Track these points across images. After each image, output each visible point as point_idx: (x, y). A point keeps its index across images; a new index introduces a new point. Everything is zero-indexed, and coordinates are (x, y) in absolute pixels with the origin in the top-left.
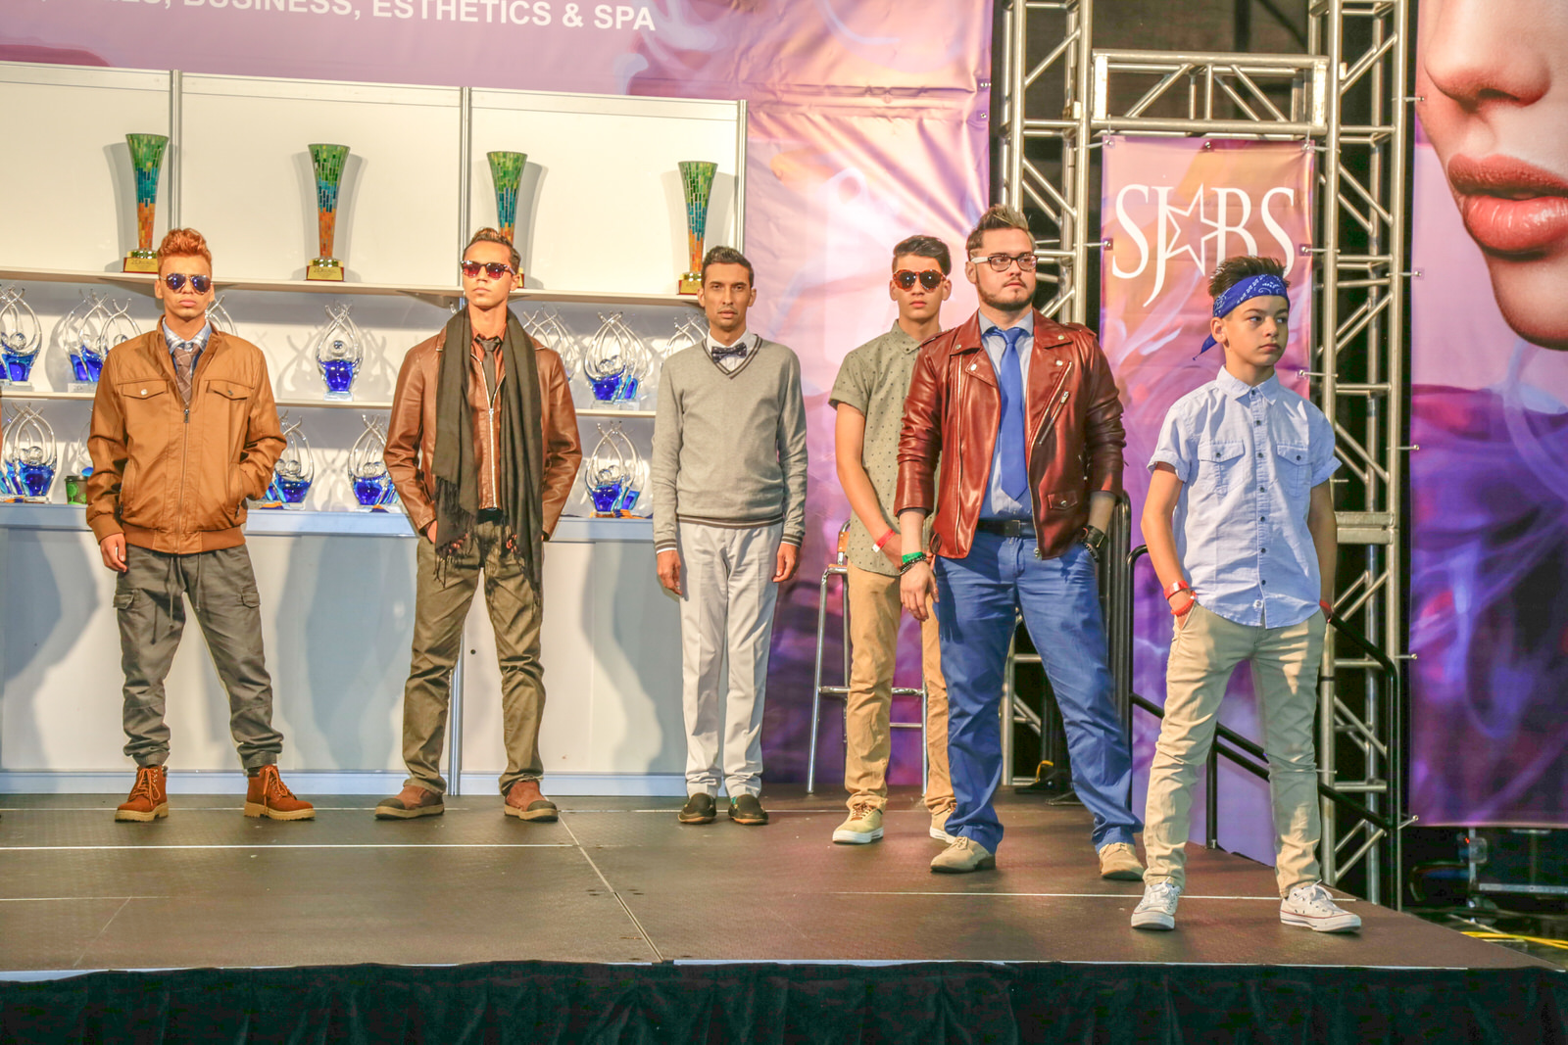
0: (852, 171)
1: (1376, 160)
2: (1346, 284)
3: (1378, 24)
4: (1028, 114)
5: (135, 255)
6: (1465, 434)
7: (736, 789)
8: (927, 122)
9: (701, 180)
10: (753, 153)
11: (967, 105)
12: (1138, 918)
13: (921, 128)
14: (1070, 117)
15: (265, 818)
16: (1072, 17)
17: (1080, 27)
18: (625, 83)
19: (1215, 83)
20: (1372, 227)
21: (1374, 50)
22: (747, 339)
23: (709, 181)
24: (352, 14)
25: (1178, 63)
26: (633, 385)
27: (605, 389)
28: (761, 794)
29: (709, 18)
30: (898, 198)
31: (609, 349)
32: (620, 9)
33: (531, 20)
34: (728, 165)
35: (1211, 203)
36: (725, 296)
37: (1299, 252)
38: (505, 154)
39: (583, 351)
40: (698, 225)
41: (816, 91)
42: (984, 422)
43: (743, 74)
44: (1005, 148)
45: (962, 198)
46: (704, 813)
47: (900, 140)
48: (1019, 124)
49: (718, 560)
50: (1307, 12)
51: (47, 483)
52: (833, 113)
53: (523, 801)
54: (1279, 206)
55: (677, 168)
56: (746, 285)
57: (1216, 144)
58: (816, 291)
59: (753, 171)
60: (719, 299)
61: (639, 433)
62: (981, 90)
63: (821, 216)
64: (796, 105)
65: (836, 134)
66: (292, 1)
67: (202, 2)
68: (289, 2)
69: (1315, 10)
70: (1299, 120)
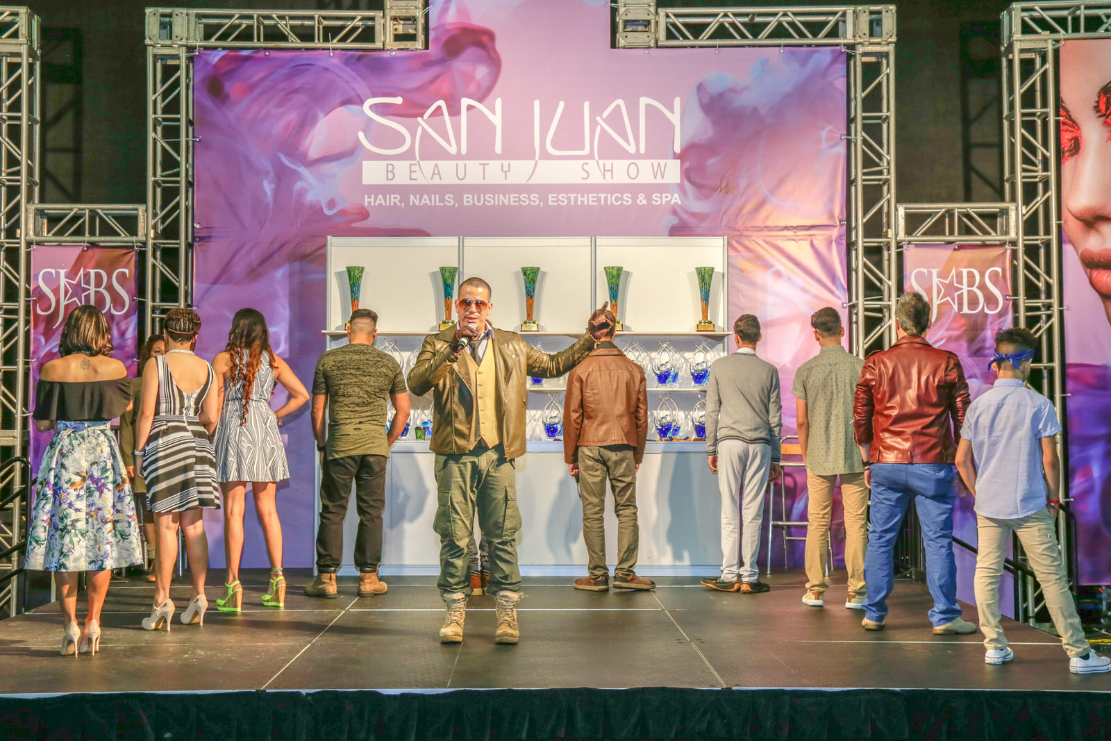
0: (779, 267)
1: (1042, 251)
2: (1030, 314)
3: (1040, 186)
4: (866, 235)
5: (444, 323)
6: (1095, 387)
8: (815, 242)
9: (706, 275)
10: (731, 261)
11: (835, 233)
13: (812, 245)
14: (886, 236)
16: (885, 188)
17: (890, 194)
18: (667, 230)
19: (959, 217)
20: (1041, 285)
21: (1039, 198)
23: (711, 276)
24: (539, 204)
25: (940, 208)
26: (676, 375)
27: (663, 378)
29: (707, 197)
30: (802, 279)
31: (664, 358)
32: (664, 195)
33: (622, 203)
34: (719, 268)
35: (959, 276)
37: (1005, 299)
38: (613, 268)
39: (651, 360)
40: (704, 297)
41: (761, 229)
43: (724, 223)
44: (854, 252)
45: (833, 277)
47: (802, 251)
48: (861, 242)
50: (1004, 181)
52: (768, 239)
54: (994, 276)
55: (695, 270)
57: (961, 247)
59: (730, 269)
61: (679, 399)
62: (841, 225)
63: (764, 289)
64: (750, 236)
65: (770, 249)
66: (512, 199)
67: (471, 203)
68: (510, 200)
69: (1008, 180)
70: (1002, 235)
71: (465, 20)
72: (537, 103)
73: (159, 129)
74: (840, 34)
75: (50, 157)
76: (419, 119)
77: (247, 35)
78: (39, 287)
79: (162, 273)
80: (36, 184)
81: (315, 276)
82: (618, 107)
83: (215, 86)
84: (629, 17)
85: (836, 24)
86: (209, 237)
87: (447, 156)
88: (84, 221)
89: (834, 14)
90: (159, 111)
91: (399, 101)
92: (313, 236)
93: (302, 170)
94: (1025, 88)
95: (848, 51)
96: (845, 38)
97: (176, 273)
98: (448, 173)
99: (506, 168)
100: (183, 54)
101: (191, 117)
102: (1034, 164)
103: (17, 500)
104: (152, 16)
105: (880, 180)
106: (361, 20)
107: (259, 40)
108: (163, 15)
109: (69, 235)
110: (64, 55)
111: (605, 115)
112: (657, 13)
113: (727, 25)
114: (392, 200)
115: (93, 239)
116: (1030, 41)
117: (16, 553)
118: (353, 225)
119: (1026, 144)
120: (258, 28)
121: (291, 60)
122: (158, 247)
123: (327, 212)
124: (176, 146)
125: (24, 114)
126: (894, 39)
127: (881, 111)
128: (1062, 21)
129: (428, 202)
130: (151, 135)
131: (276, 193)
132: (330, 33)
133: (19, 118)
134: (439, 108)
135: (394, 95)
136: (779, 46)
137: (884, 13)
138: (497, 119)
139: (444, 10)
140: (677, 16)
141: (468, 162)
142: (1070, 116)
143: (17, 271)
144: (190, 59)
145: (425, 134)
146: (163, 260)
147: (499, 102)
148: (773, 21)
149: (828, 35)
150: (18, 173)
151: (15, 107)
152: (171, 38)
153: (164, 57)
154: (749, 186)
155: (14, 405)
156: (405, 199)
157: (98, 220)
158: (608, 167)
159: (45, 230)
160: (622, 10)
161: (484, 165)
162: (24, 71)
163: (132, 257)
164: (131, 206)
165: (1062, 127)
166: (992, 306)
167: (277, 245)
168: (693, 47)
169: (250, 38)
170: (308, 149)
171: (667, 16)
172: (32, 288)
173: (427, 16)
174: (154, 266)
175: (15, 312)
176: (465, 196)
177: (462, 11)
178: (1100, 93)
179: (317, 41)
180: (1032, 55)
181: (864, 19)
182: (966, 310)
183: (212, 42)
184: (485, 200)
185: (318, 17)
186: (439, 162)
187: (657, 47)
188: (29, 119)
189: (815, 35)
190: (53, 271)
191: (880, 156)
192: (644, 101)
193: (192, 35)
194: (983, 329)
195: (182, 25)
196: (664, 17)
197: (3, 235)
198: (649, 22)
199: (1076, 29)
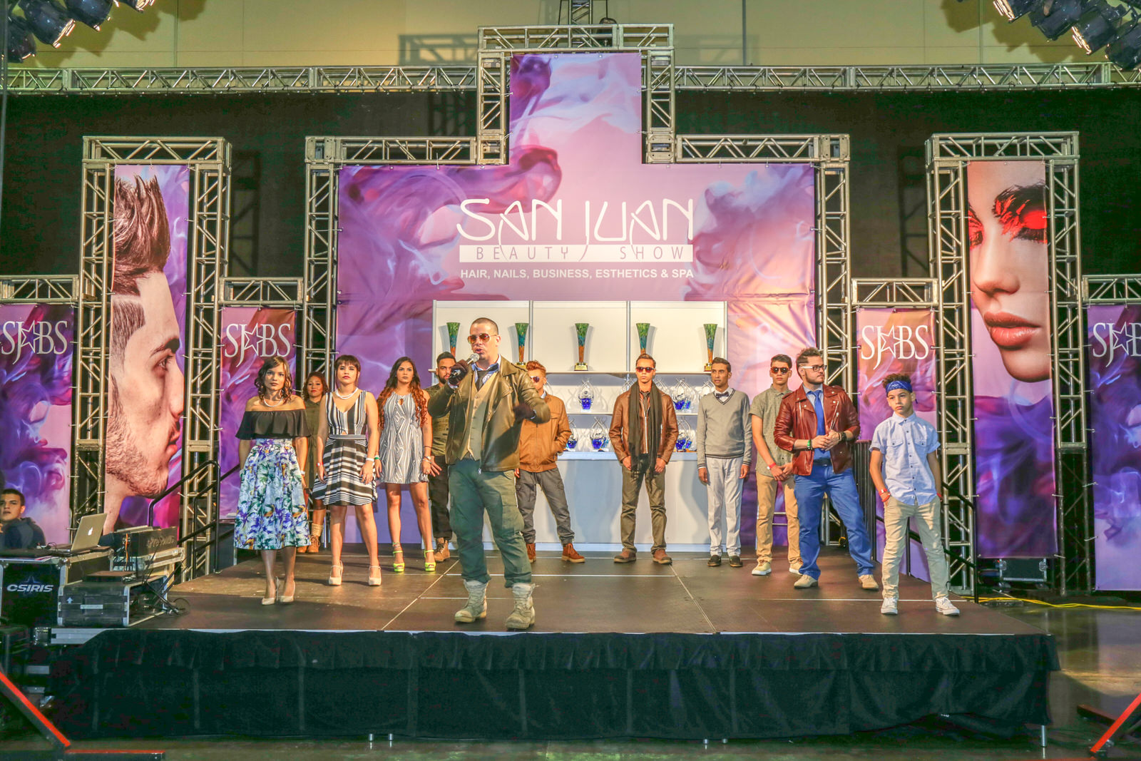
0: (765, 324)
1: (957, 314)
2: (948, 359)
3: (955, 266)
4: (829, 301)
6: (995, 414)
7: (731, 554)
8: (792, 306)
9: (711, 330)
10: (729, 319)
11: (806, 299)
13: (790, 308)
14: (844, 302)
15: (568, 561)
16: (843, 266)
17: (846, 271)
18: (683, 298)
19: (897, 289)
20: (956, 338)
21: (954, 275)
22: (729, 391)
23: (715, 330)
24: (589, 277)
25: (883, 282)
26: (689, 404)
27: (680, 406)
28: (740, 555)
29: (713, 272)
30: (782, 333)
31: (680, 391)
32: (681, 271)
33: (650, 277)
34: (721, 324)
35: (897, 331)
37: (930, 348)
38: (642, 324)
40: (711, 346)
41: (752, 296)
43: (725, 290)
44: (820, 313)
45: (805, 332)
46: (717, 562)
47: (782, 311)
48: (825, 305)
49: (721, 471)
50: (928, 262)
52: (758, 303)
53: (660, 556)
54: (922, 332)
55: (703, 326)
57: (898, 310)
58: (753, 367)
59: (730, 326)
62: (811, 293)
63: (754, 340)
64: (744, 301)
65: (759, 311)
66: (569, 273)
67: (539, 276)
68: (567, 274)
69: (932, 261)
70: (928, 301)
71: (536, 144)
72: (587, 204)
73: (313, 222)
74: (809, 154)
75: (236, 243)
76: (501, 215)
77: (377, 155)
78: (226, 337)
79: (314, 327)
80: (226, 263)
81: (424, 329)
82: (647, 206)
83: (354, 192)
84: (655, 141)
85: (807, 147)
87: (521, 242)
88: (259, 290)
89: (805, 140)
90: (314, 210)
91: (486, 201)
92: (423, 300)
93: (415, 252)
94: (943, 195)
95: (816, 167)
96: (813, 157)
97: (324, 327)
98: (522, 254)
99: (565, 251)
100: (331, 168)
101: (336, 214)
102: (951, 251)
103: (210, 491)
104: (310, 142)
105: (839, 261)
106: (459, 143)
107: (386, 158)
108: (318, 142)
109: (249, 300)
110: (248, 170)
111: (637, 212)
112: (675, 138)
113: (727, 147)
114: (481, 274)
115: (265, 302)
116: (946, 162)
117: (209, 529)
118: (453, 292)
119: (944, 234)
120: (386, 149)
121: (408, 172)
122: (312, 308)
123: (434, 283)
124: (325, 235)
125: (219, 213)
126: (848, 158)
127: (840, 211)
128: (969, 148)
129: (507, 275)
130: (308, 227)
131: (397, 268)
132: (437, 152)
133: (215, 216)
134: (516, 207)
135: (484, 198)
136: (765, 163)
137: (841, 140)
138: (558, 215)
139: (520, 136)
140: (690, 140)
141: (536, 246)
142: (976, 216)
143: (212, 325)
144: (337, 172)
145: (505, 224)
146: (315, 317)
147: (559, 203)
148: (761, 145)
149: (800, 156)
150: (213, 255)
151: (213, 208)
152: (323, 158)
153: (318, 171)
154: (744, 263)
155: (208, 422)
156: (490, 273)
157: (269, 288)
158: (640, 250)
159: (232, 296)
160: (650, 136)
161: (549, 248)
162: (219, 182)
163: (293, 315)
164: (292, 279)
165: (970, 224)
166: (921, 354)
167: (397, 306)
168: (702, 163)
169: (381, 158)
170: (420, 237)
171: (683, 140)
172: (222, 338)
173: (507, 141)
174: (308, 322)
175: (209, 355)
176: (534, 271)
177: (533, 137)
178: (996, 199)
179: (427, 159)
180: (948, 172)
181: (827, 144)
182: (902, 357)
183: (353, 160)
184: (549, 274)
185: (429, 142)
186: (516, 246)
187: (676, 162)
188: (222, 217)
189: (791, 155)
190: (237, 325)
191: (839, 244)
192: (666, 202)
193: (338, 155)
194: (914, 370)
195: (331, 149)
196: (681, 141)
197: (202, 299)
198: (670, 144)
199: (979, 154)
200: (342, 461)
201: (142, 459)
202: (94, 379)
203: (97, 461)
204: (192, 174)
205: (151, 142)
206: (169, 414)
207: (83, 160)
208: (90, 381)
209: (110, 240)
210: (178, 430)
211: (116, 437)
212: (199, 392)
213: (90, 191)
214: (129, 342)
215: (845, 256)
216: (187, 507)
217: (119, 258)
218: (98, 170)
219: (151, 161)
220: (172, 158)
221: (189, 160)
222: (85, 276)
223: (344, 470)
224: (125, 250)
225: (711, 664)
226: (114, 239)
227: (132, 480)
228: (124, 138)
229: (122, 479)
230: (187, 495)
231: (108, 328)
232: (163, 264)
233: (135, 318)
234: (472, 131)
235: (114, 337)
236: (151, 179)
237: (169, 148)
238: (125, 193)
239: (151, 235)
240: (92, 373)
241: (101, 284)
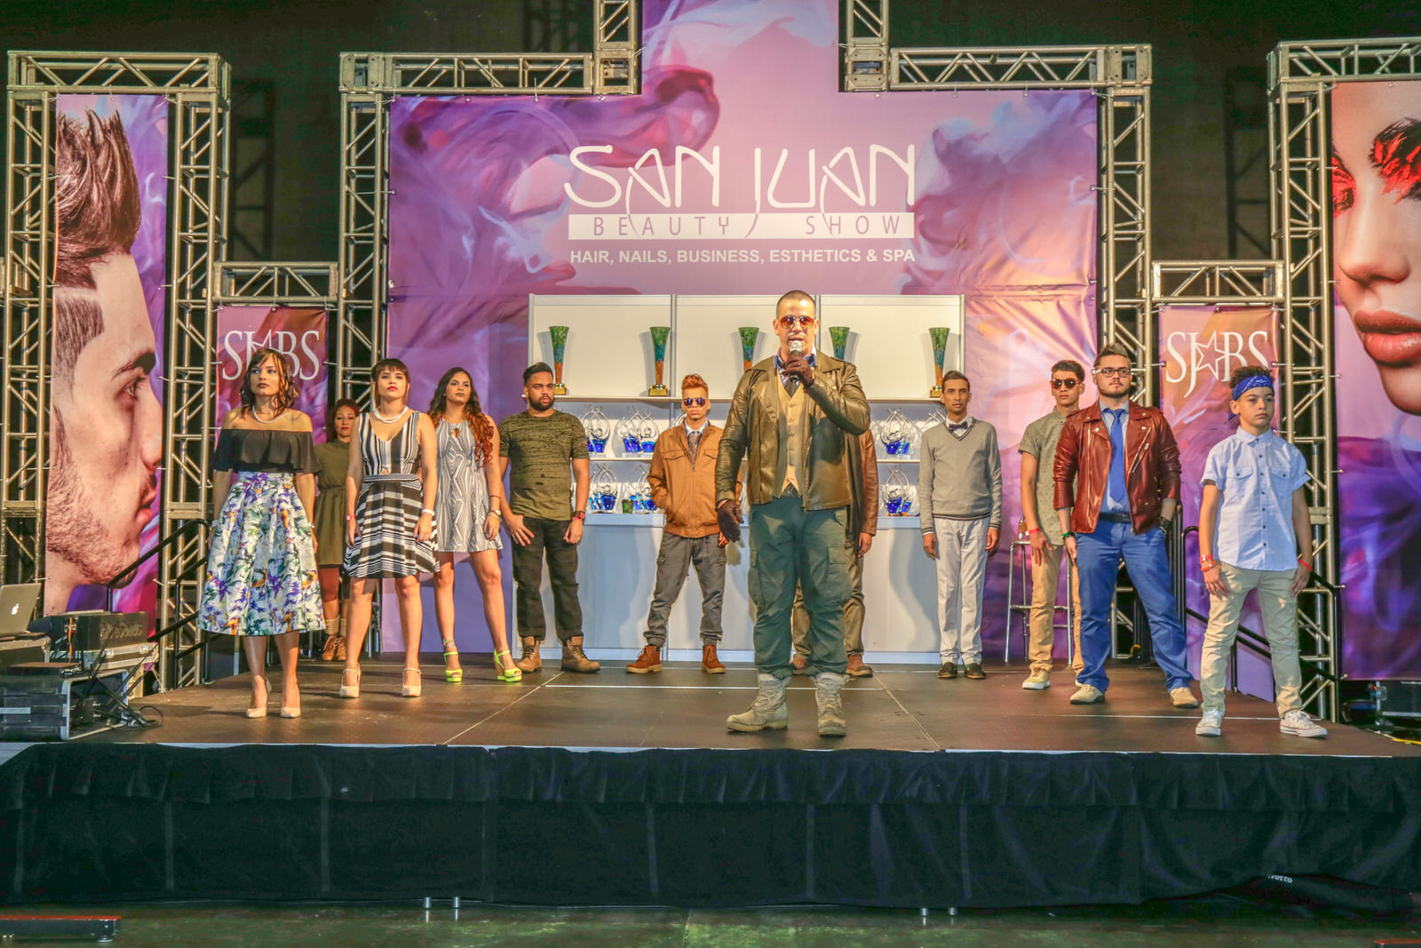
0: (1022, 330)
1: (1313, 315)
2: (1298, 383)
3: (1311, 243)
4: (1117, 296)
5: (654, 387)
6: (1369, 463)
7: (968, 660)
8: (1062, 303)
9: (941, 337)
10: (968, 322)
11: (1084, 292)
12: (1200, 729)
13: (1059, 306)
14: (1140, 297)
16: (1140, 244)
17: (1144, 250)
18: (899, 288)
19: (1220, 277)
20: (1311, 351)
21: (1309, 256)
22: (968, 419)
23: (946, 338)
24: (760, 261)
25: (1200, 266)
26: (906, 447)
27: (892, 448)
28: (981, 663)
29: (943, 253)
30: (1047, 343)
31: (894, 428)
32: (896, 251)
34: (955, 328)
35: (1221, 341)
36: (956, 396)
37: (1271, 363)
38: (838, 328)
39: (881, 429)
40: (940, 361)
41: (1001, 289)
42: (1103, 459)
43: (962, 281)
44: (1105, 315)
45: (1081, 341)
46: (951, 673)
47: (1047, 313)
48: (1112, 302)
49: (955, 537)
50: (1269, 237)
51: (613, 503)
52: (1008, 299)
53: (855, 666)
54: (1259, 341)
55: (928, 331)
56: (966, 390)
57: (1222, 309)
58: (1004, 394)
59: (969, 333)
60: (952, 398)
61: (911, 472)
62: (1091, 284)
63: (1005, 354)
64: (991, 296)
65: (1013, 311)
66: (730, 256)
67: (686, 259)
68: (728, 256)
69: (1275, 236)
70: (1268, 295)
71: (682, 64)
72: (758, 152)
73: (353, 182)
74: (1090, 76)
75: (241, 217)
76: (630, 169)
77: (447, 80)
78: (225, 350)
79: (355, 337)
80: (224, 241)
81: (516, 339)
82: (846, 155)
83: (412, 136)
84: (860, 58)
85: (1086, 67)
86: (405, 297)
87: (658, 208)
88: (273, 281)
89: (1083, 54)
90: (353, 162)
91: (608, 149)
92: (516, 296)
93: (504, 224)
94: (1294, 135)
95: (1100, 95)
96: (1096, 80)
97: (369, 336)
98: (661, 226)
99: (724, 222)
100: (379, 101)
101: (386, 169)
102: (1304, 219)
104: (347, 60)
105: (1134, 235)
106: (568, 63)
107: (459, 85)
108: (359, 61)
109: (258, 295)
110: (256, 108)
111: (833, 163)
112: (889, 54)
113: (967, 67)
114: (601, 256)
115: (282, 299)
116: (1298, 84)
118: (559, 284)
119: (1295, 195)
120: (459, 73)
121: (492, 107)
122: (351, 308)
123: (530, 270)
124: (370, 200)
125: (212, 167)
126: (1149, 81)
127: (1134, 159)
128: (1335, 63)
129: (639, 259)
130: (344, 188)
131: (476, 249)
132: (535, 77)
133: (207, 172)
134: (652, 157)
135: (603, 144)
136: (1023, 89)
137: (1138, 53)
138: (714, 169)
139: (658, 52)
140: (911, 57)
141: (684, 217)
142: (1343, 166)
143: (203, 334)
144: (387, 107)
145: (636, 183)
146: (355, 321)
147: (716, 151)
148: (1016, 63)
149: (1078, 78)
150: (205, 229)
151: (204, 159)
152: (366, 84)
153: (359, 105)
154: (989, 241)
155: (198, 476)
156: (614, 256)
157: (287, 279)
158: (835, 221)
159: (233, 291)
160: (851, 51)
161: (700, 218)
162: (212, 121)
163: (323, 319)
164: (322, 264)
165: (1335, 178)
167: (475, 305)
168: (929, 90)
169: (451, 85)
170: (510, 203)
171: (901, 57)
172: (218, 352)
173: (639, 58)
174: (346, 328)
175: (200, 377)
176: (679, 252)
177: (678, 53)
178: (1375, 140)
179: (521, 86)
180: (1302, 100)
181: (1117, 60)
182: (1228, 378)
183: (410, 88)
184: (700, 256)
185: (522, 61)
187: (890, 90)
188: (218, 172)
189: (1063, 77)
190: (240, 333)
191: (1134, 210)
192: (875, 149)
193: (388, 81)
195: (378, 71)
196: (898, 58)
197: (188, 296)
198: (881, 63)
199: (1350, 71)
200: (384, 512)
201: (101, 530)
202: (29, 413)
203: (34, 533)
204: (172, 107)
205: (111, 61)
206: (140, 464)
207: (9, 86)
208: (23, 416)
209: (51, 208)
210: (154, 486)
211: (62, 497)
212: (184, 432)
213: (20, 134)
214: (82, 357)
215: (1143, 228)
216: (166, 601)
217: (64, 233)
218: (31, 103)
219: (110, 89)
220: (142, 84)
221: (167, 88)
222: (14, 259)
223: (385, 525)
224: (74, 221)
225: (932, 796)
226: (57, 204)
227: (86, 561)
228: (69, 54)
229: (71, 560)
230: (167, 583)
231: (49, 338)
232: (131, 242)
233: (89, 322)
234: (587, 44)
235: (57, 350)
236: (111, 116)
237: (136, 69)
238: (73, 136)
239: (112, 199)
240: (25, 404)
241: (38, 272)
